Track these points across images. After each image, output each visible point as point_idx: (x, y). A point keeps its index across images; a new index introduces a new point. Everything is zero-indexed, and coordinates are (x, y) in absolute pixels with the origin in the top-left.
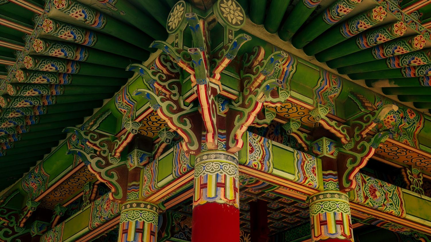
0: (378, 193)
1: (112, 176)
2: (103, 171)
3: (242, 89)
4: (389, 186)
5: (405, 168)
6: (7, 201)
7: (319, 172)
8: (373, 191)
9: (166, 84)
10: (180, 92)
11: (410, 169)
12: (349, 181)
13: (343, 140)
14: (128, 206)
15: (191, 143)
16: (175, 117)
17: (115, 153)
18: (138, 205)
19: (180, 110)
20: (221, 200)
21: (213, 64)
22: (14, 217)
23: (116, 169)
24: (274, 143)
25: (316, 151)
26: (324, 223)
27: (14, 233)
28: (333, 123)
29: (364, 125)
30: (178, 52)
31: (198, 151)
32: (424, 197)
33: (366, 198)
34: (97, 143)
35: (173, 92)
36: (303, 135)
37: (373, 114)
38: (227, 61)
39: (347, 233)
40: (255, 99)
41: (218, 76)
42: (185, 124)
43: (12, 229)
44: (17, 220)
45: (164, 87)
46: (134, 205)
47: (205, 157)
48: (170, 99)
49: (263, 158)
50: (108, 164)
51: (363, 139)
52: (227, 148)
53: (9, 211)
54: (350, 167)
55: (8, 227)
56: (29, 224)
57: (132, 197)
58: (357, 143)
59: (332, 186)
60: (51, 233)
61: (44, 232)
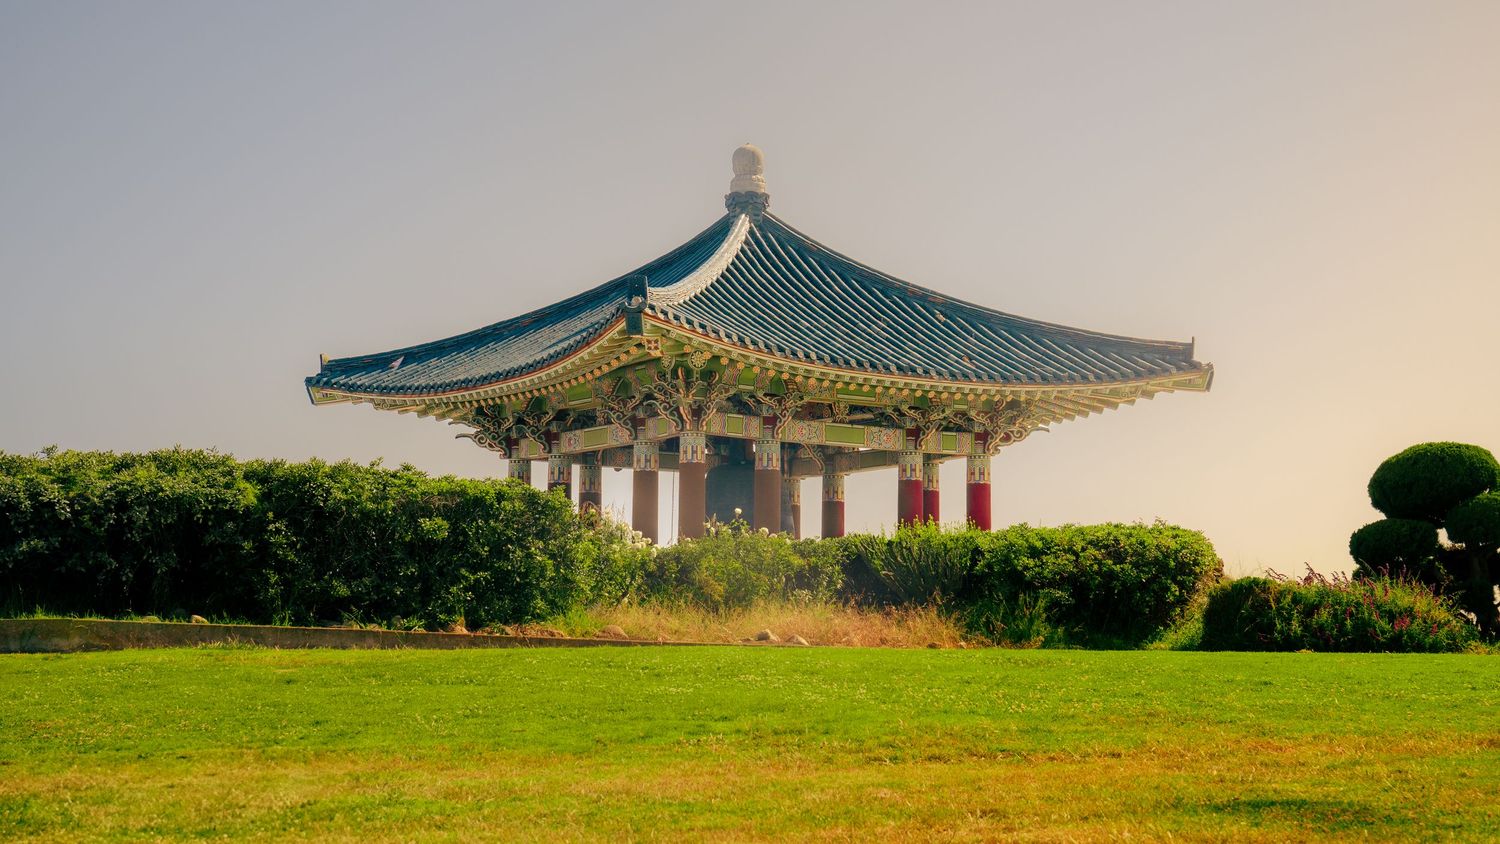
0: (804, 432)
1: (626, 423)
2: (621, 421)
3: (705, 397)
7: (760, 425)
8: (801, 430)
10: (670, 396)
11: (838, 403)
12: (780, 431)
13: (775, 407)
14: (639, 443)
15: (677, 425)
16: (667, 412)
17: (628, 408)
18: (646, 443)
19: (671, 407)
22: (536, 418)
23: (629, 418)
24: (730, 415)
25: (758, 414)
26: (761, 460)
28: (767, 399)
29: (788, 399)
31: (682, 429)
32: (843, 426)
33: (795, 436)
35: (666, 396)
37: (792, 395)
39: (775, 465)
41: (692, 396)
42: (674, 416)
43: (537, 427)
45: (661, 395)
46: (643, 443)
47: (686, 433)
49: (721, 426)
50: (624, 416)
51: (786, 408)
52: (698, 428)
53: (532, 412)
55: (533, 426)
57: (642, 436)
58: (782, 410)
59: (767, 434)
60: (570, 435)
61: (562, 431)
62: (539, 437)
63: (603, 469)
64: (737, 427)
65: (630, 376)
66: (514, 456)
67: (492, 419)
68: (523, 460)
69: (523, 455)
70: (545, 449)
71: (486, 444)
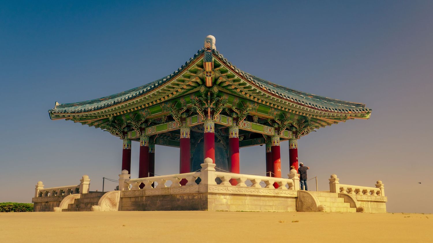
0: (246, 125)
1: (179, 120)
2: (177, 118)
3: (216, 106)
4: (249, 122)
5: (254, 116)
6: (135, 117)
7: (232, 121)
8: (245, 124)
9: (199, 104)
10: (202, 105)
11: (255, 116)
12: (239, 124)
13: (238, 114)
14: (183, 127)
15: (204, 118)
16: (201, 112)
17: (180, 114)
18: (186, 127)
19: (202, 110)
20: (211, 132)
21: (211, 102)
22: (137, 122)
23: (180, 118)
24: (222, 115)
25: (231, 116)
26: (232, 134)
27: (137, 127)
28: (236, 110)
29: (244, 111)
30: (203, 99)
31: (206, 119)
32: (257, 124)
33: (243, 126)
34: (175, 111)
35: (200, 105)
36: (228, 111)
37: (246, 109)
38: (214, 102)
39: (237, 136)
40: (220, 110)
41: (212, 105)
42: (203, 113)
43: (137, 125)
44: (138, 123)
45: (198, 105)
46: (185, 127)
47: (207, 121)
48: (200, 107)
49: (220, 120)
50: (178, 116)
51: (243, 114)
52: (213, 119)
53: (135, 120)
54: (239, 120)
55: (136, 125)
56: (142, 124)
57: (184, 125)
58: (242, 115)
59: (235, 125)
60: (150, 128)
61: (146, 127)
62: (138, 129)
63: (155, 145)
64: (227, 122)
65: (182, 101)
66: (126, 138)
67: (118, 124)
68: (129, 139)
69: (129, 137)
70: (140, 134)
71: (115, 134)
